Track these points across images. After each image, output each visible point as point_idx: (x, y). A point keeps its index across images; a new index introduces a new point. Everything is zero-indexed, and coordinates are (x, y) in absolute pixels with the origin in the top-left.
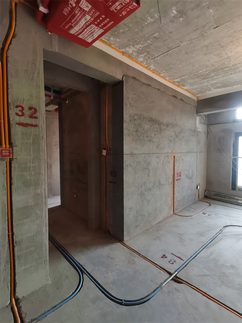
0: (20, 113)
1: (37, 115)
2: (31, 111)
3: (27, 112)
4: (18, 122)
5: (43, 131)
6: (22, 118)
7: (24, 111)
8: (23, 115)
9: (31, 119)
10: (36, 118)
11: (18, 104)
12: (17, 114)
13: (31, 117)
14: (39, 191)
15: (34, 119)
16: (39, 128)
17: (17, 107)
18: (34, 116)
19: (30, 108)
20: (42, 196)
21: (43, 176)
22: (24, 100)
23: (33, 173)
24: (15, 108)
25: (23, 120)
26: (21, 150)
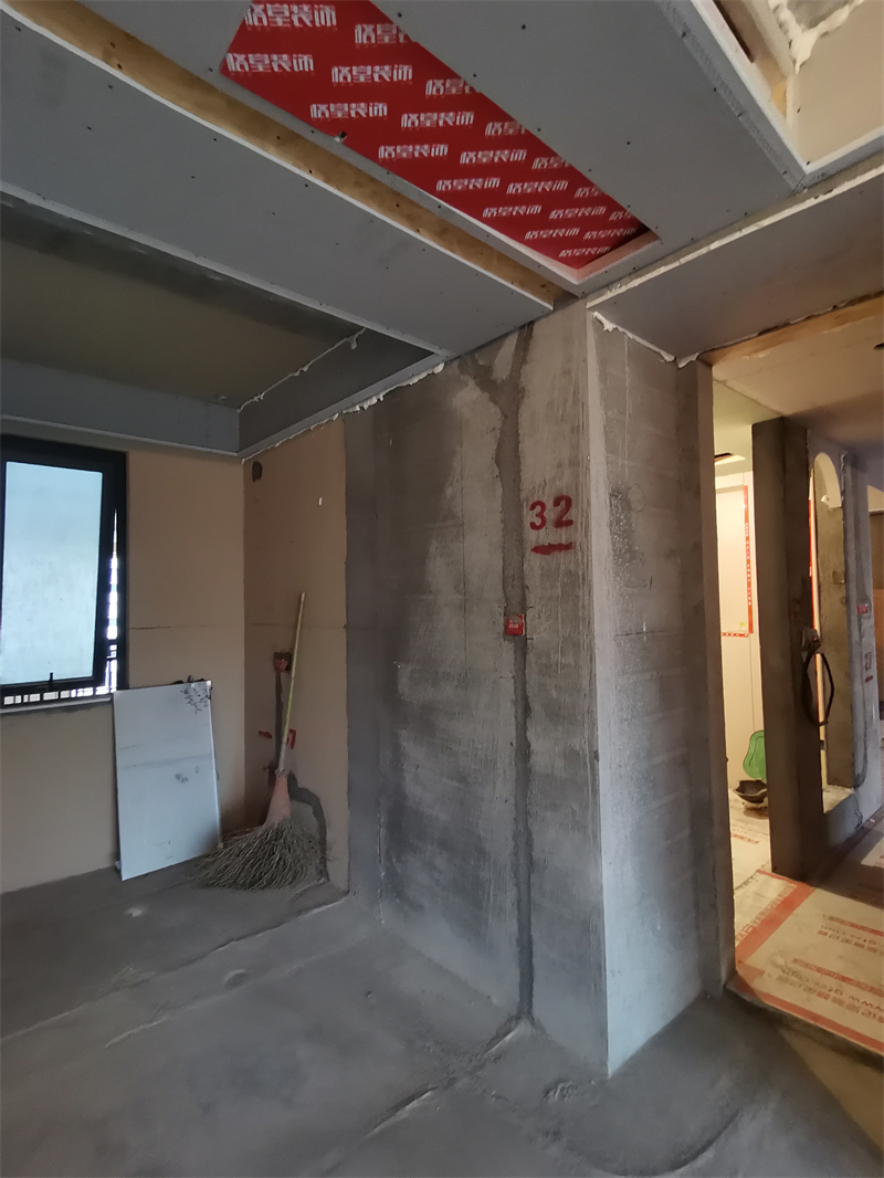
0: (538, 522)
1: (573, 514)
3: (551, 513)
4: (534, 545)
5: (585, 560)
6: (542, 531)
7: (544, 514)
8: (544, 522)
10: (570, 523)
11: (536, 499)
12: (533, 526)
13: (558, 523)
15: (564, 529)
16: (576, 553)
17: (533, 507)
18: (564, 519)
19: (557, 503)
22: (545, 483)
23: (563, 683)
24: (530, 512)
25: (544, 537)
26: (540, 617)
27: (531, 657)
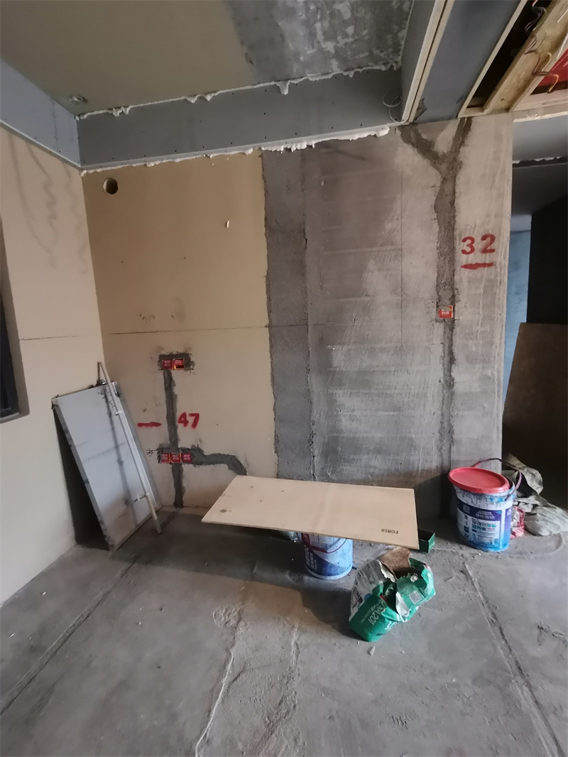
0: (468, 249)
1: (494, 246)
2: (485, 242)
3: (479, 245)
4: (464, 264)
5: (502, 272)
6: (471, 256)
7: (474, 245)
8: (473, 250)
9: (484, 255)
11: (467, 236)
12: (464, 252)
13: (485, 251)
14: (489, 373)
15: (488, 254)
16: (496, 268)
17: (464, 240)
18: (488, 248)
19: (484, 238)
20: (494, 381)
21: (498, 348)
22: (475, 226)
23: (481, 342)
24: (462, 243)
25: (472, 259)
26: (465, 306)
27: (457, 330)
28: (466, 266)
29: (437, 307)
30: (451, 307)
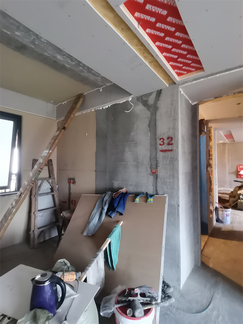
0: (162, 143)
2: (168, 140)
4: (160, 150)
5: (177, 154)
7: (164, 141)
9: (168, 146)
10: (172, 144)
16: (174, 152)
17: (160, 139)
20: (175, 207)
22: (164, 133)
25: (164, 148)
26: (162, 169)
27: (159, 180)
28: (161, 151)
29: (151, 168)
30: (156, 169)
